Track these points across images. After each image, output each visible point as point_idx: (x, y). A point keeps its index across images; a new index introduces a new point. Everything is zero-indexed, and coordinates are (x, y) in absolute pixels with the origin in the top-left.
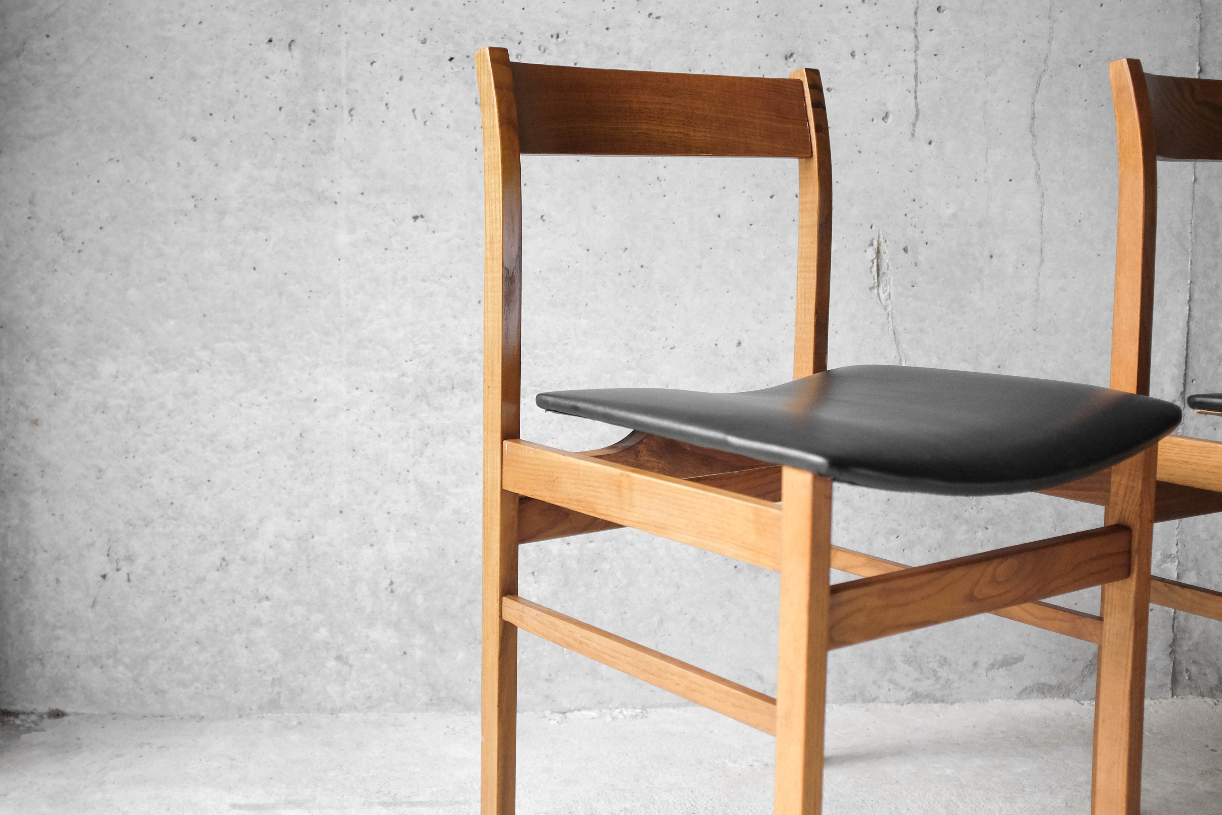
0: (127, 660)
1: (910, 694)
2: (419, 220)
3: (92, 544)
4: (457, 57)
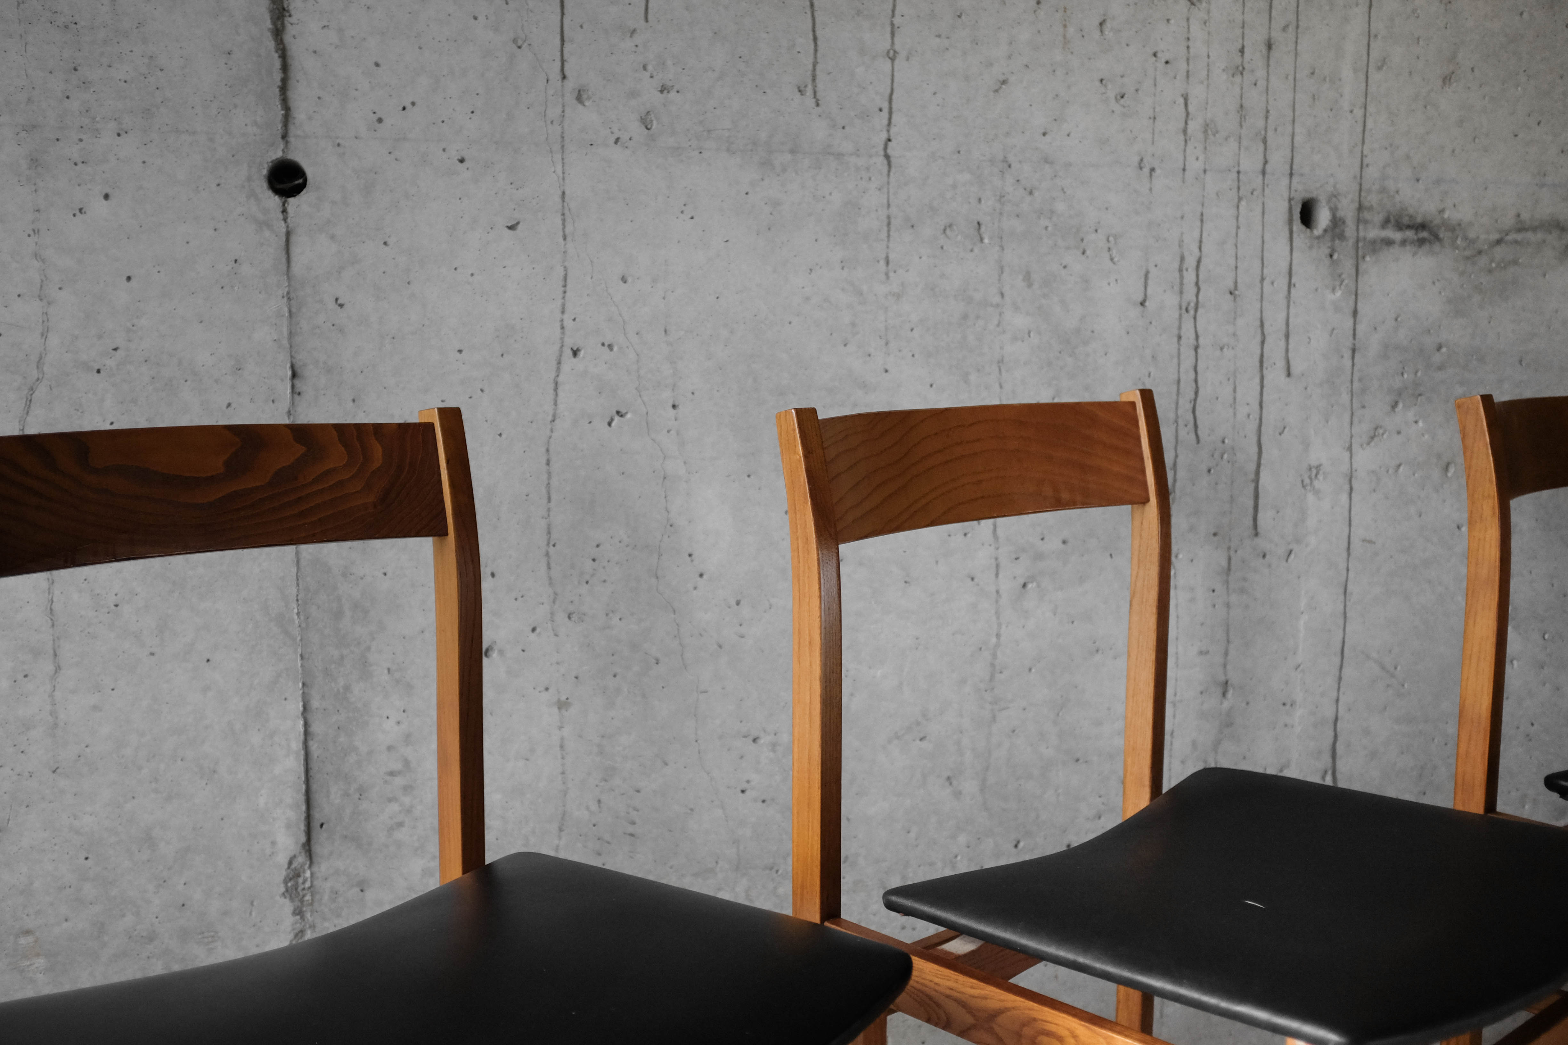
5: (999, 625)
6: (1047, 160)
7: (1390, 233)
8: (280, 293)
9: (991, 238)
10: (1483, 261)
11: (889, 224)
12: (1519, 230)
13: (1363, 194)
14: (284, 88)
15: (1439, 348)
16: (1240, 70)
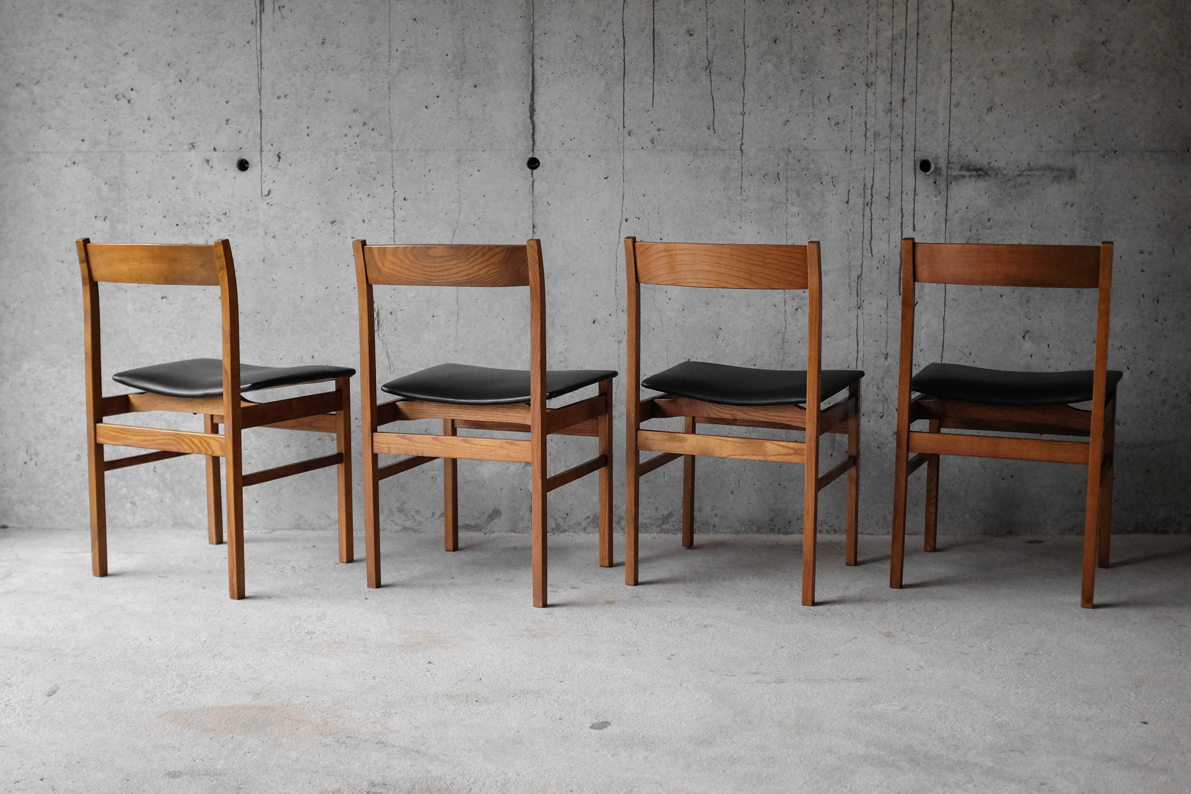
0: (36, 502)
1: (401, 528)
2: (164, 299)
3: (19, 448)
4: (180, 224)
5: (786, 324)
6: (806, 149)
7: (963, 173)
8: (530, 201)
9: (783, 179)
10: (1011, 183)
11: (742, 175)
12: (1030, 170)
13: (950, 157)
14: (533, 135)
15: (989, 220)
16: (890, 111)
